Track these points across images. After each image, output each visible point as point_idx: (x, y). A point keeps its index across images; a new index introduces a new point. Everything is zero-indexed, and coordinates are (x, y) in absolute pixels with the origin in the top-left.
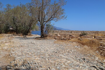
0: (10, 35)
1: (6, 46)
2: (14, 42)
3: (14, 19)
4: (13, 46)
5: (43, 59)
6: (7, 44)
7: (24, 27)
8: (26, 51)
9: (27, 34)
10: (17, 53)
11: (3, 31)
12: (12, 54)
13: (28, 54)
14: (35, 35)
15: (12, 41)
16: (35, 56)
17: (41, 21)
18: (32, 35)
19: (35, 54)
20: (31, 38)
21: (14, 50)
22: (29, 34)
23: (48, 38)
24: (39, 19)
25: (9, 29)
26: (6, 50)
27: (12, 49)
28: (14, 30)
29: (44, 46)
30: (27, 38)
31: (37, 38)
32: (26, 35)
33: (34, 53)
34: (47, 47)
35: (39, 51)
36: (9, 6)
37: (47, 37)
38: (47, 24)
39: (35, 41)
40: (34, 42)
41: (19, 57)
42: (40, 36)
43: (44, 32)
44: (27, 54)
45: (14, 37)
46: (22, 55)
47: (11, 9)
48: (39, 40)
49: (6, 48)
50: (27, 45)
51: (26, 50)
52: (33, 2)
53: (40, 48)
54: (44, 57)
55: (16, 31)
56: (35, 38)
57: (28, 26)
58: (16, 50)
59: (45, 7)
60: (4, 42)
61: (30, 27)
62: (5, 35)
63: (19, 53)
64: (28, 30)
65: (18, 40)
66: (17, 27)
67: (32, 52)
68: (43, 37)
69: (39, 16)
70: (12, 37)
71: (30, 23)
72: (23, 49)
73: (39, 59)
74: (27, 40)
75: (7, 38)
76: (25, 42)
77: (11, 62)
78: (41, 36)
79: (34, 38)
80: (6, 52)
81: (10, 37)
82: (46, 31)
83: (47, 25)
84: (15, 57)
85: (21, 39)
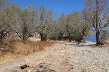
0: (64, 41)
1: (62, 53)
2: (69, 49)
3: (67, 27)
4: (68, 53)
5: (103, 71)
6: (62, 51)
7: (78, 34)
8: (83, 60)
9: (81, 41)
10: (74, 61)
11: (57, 38)
12: (69, 61)
13: (86, 63)
14: (89, 42)
15: (67, 48)
16: (93, 65)
17: (96, 27)
18: (86, 42)
19: (94, 63)
20: (85, 45)
21: (70, 57)
22: (82, 41)
23: (105, 45)
24: (94, 25)
25: (62, 36)
26: (63, 57)
27: (69, 56)
28: (67, 37)
29: (102, 55)
30: (81, 46)
31: (91, 45)
32: (79, 42)
33: (92, 62)
34: (105, 57)
35: (97, 61)
36: (62, 14)
37: (103, 44)
38: (103, 29)
39: (90, 48)
40: (90, 50)
41: (76, 65)
42: (95, 43)
43: (100, 39)
44: (84, 62)
45: (67, 44)
46: (79, 64)
47: (65, 17)
48: (94, 48)
49: (62, 55)
50: (82, 53)
51: (83, 58)
52: (86, 7)
53: (98, 57)
54: (105, 69)
55: (69, 38)
56: (90, 46)
57: (81, 32)
58: (72, 58)
59: (100, 11)
60: (60, 48)
61: (84, 33)
62: (59, 41)
63: (76, 61)
64: (82, 37)
65: (72, 47)
66: (70, 34)
67: (90, 61)
68: (99, 45)
69: (94, 22)
70: (66, 44)
71: (83, 30)
72: (79, 57)
73: (98, 69)
74: (81, 47)
75: (61, 44)
76: (80, 50)
77: (70, 70)
78: (97, 44)
79: (88, 45)
80: (63, 59)
81: (64, 44)
82: (102, 38)
83: (103, 31)
84: (73, 64)
85: (75, 46)
